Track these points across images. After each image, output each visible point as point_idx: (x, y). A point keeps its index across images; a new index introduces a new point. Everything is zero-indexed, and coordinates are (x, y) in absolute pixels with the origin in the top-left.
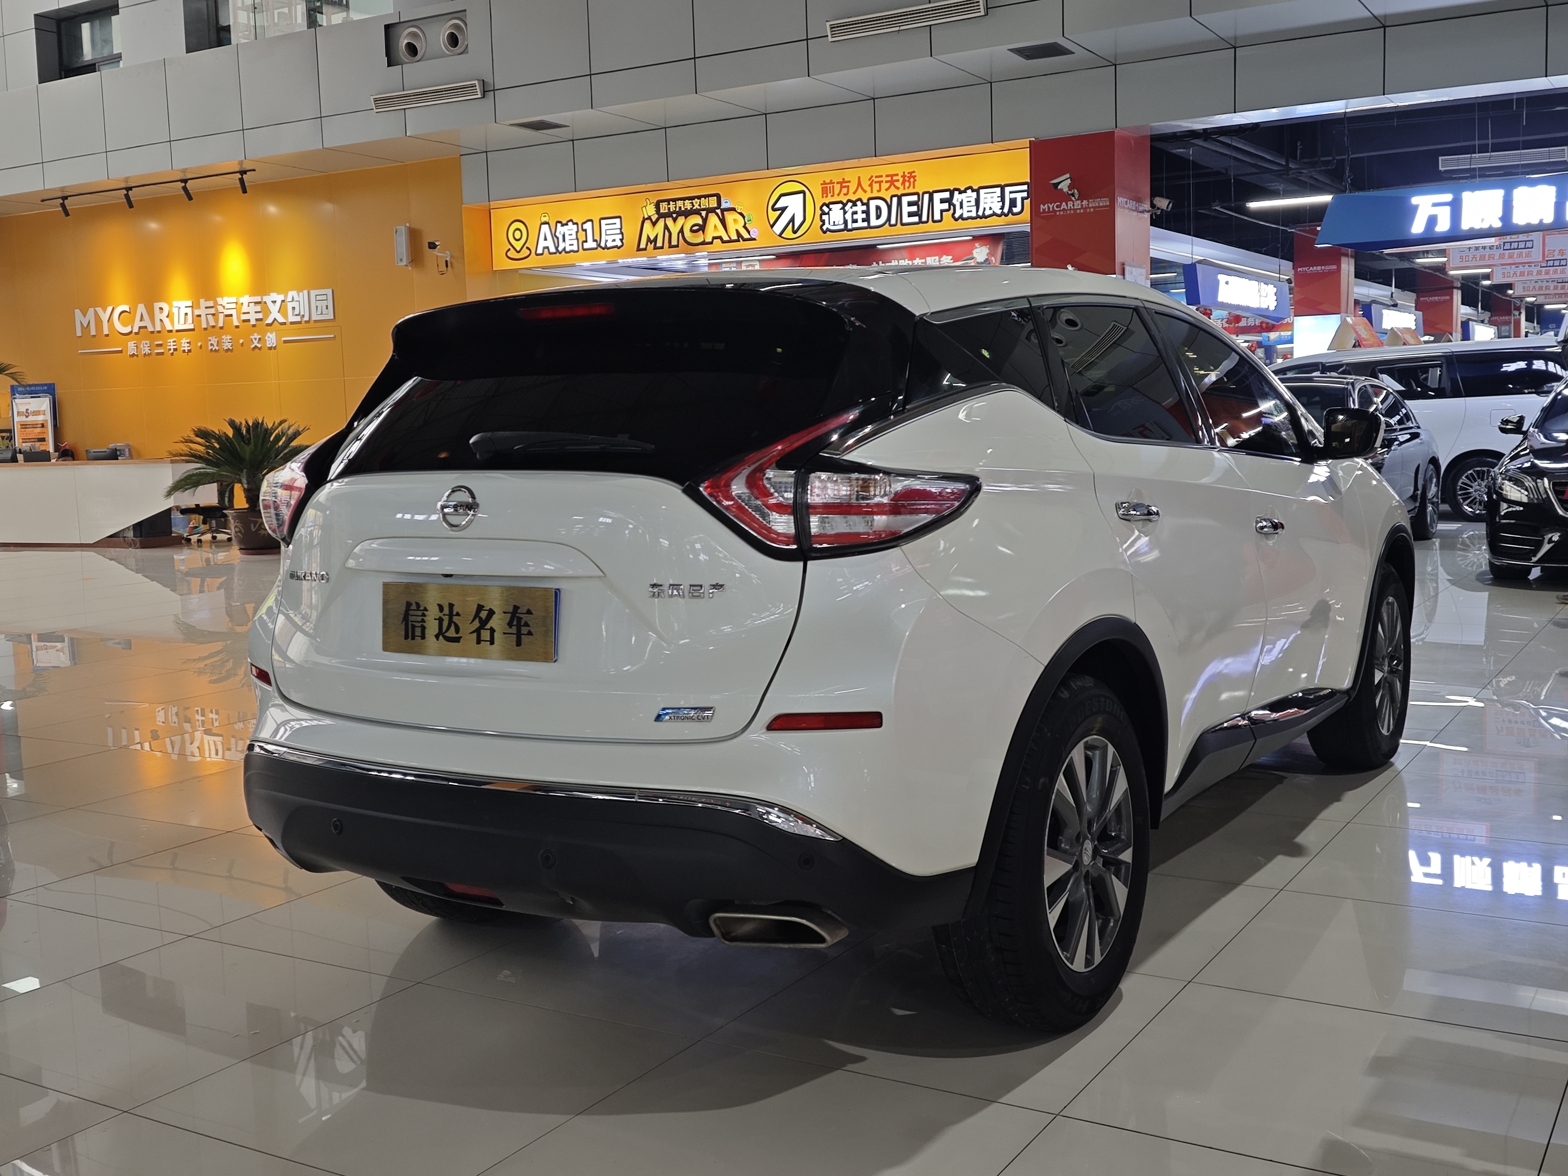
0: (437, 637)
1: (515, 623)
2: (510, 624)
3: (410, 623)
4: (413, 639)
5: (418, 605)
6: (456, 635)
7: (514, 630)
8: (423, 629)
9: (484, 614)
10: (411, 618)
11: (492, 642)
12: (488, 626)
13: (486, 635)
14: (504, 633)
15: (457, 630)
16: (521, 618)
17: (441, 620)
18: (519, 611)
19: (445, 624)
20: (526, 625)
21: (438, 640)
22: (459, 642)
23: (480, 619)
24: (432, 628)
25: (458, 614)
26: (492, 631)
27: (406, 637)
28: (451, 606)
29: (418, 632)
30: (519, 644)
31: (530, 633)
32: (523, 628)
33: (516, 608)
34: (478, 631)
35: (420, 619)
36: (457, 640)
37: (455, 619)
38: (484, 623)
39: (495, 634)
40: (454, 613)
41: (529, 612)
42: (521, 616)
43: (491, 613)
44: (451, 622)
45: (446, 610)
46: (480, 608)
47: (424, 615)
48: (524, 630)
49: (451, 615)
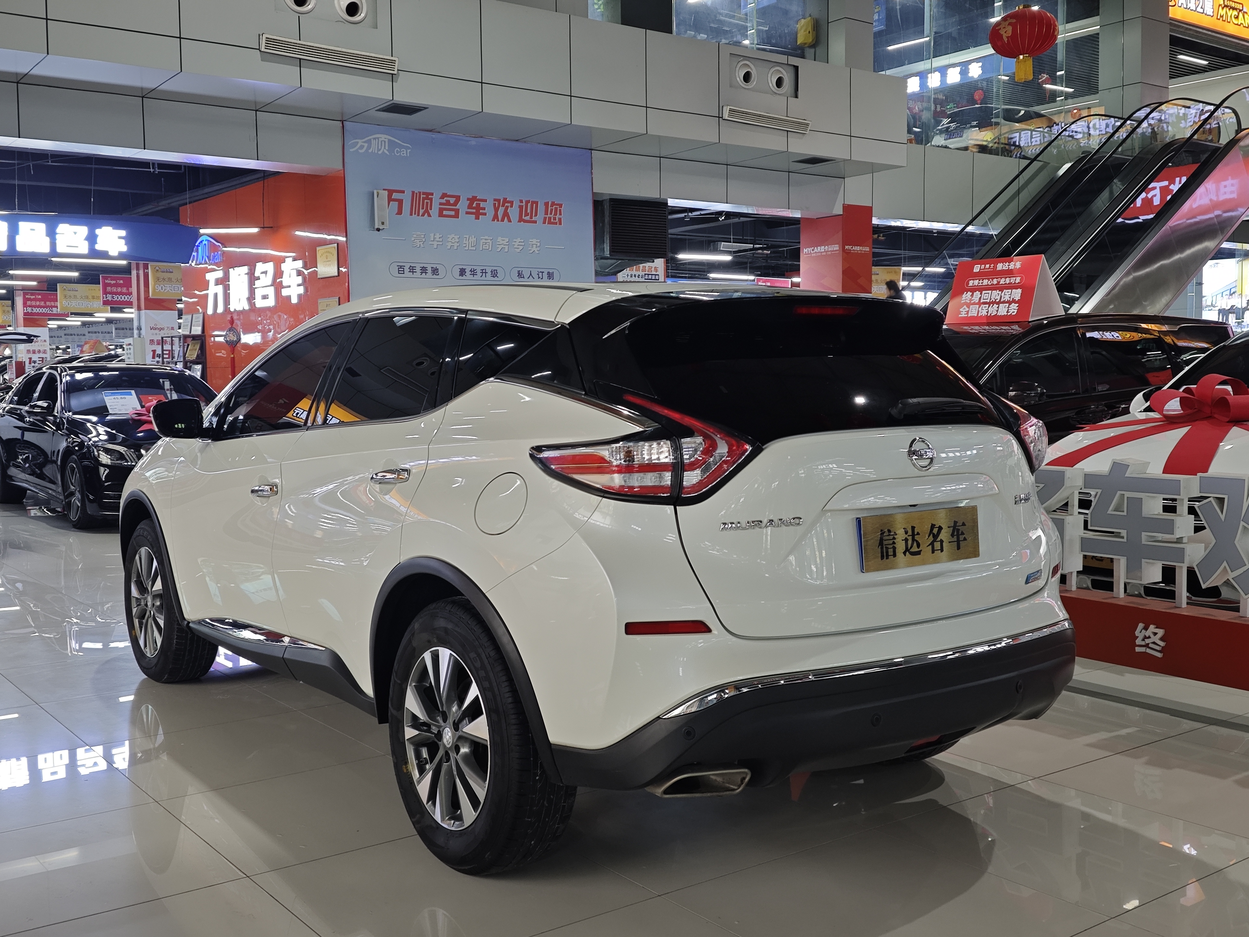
0: (905, 553)
1: (955, 534)
2: (952, 535)
3: (884, 547)
4: (887, 558)
5: (889, 531)
6: (917, 550)
7: (955, 539)
8: (894, 549)
9: (935, 531)
10: (885, 543)
11: (942, 550)
12: (939, 539)
13: (937, 545)
14: (949, 542)
15: (918, 546)
16: (959, 529)
17: (906, 540)
18: (958, 524)
19: (910, 542)
20: (963, 534)
21: (905, 555)
22: (920, 554)
23: (934, 534)
24: (901, 546)
25: (918, 534)
26: (942, 541)
27: (882, 558)
28: (913, 528)
29: (891, 552)
30: (959, 548)
31: (965, 539)
32: (960, 536)
33: (955, 522)
34: (932, 544)
35: (891, 542)
36: (918, 553)
37: (916, 537)
38: (935, 537)
39: (944, 543)
40: (916, 533)
41: (964, 524)
42: (959, 528)
43: (940, 528)
44: (913, 540)
45: (910, 533)
46: (933, 526)
47: (894, 538)
48: (962, 537)
49: (913, 535)
